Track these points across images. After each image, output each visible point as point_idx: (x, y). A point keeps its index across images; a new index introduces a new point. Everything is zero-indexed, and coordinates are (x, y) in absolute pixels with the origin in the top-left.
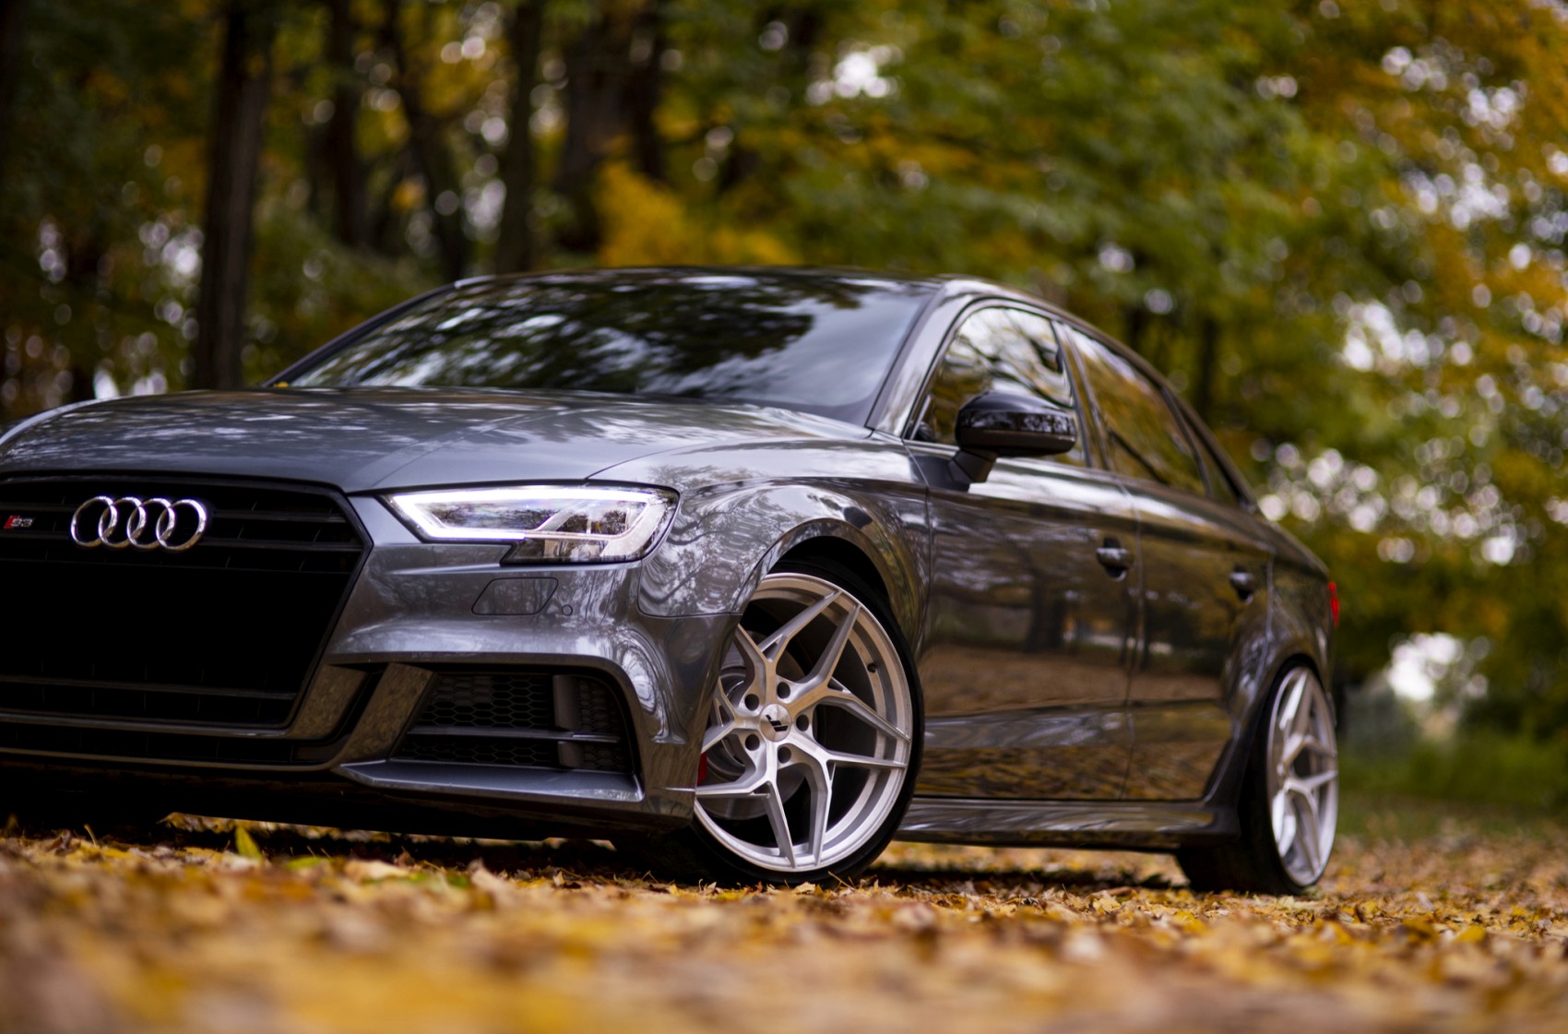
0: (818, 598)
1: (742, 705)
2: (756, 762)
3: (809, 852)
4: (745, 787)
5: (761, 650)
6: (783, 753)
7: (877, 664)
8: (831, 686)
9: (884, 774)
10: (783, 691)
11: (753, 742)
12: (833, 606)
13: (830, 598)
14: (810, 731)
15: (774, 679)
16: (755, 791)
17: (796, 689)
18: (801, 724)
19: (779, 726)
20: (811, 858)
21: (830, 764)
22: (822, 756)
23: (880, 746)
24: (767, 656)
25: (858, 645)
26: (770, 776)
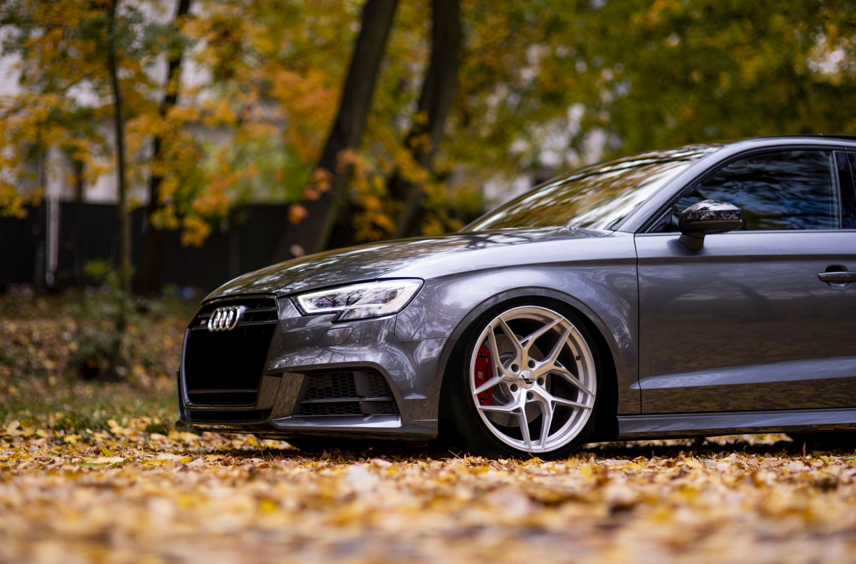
0: (551, 321)
1: (510, 369)
2: (516, 398)
3: (539, 444)
4: (509, 408)
5: (520, 343)
6: (530, 395)
7: (581, 357)
8: (556, 364)
9: (581, 410)
10: (531, 365)
11: (514, 388)
12: (559, 325)
13: (557, 321)
14: (544, 385)
15: (527, 358)
16: (514, 411)
17: (538, 364)
18: (540, 382)
19: (528, 381)
20: (540, 447)
21: (553, 402)
22: (549, 398)
23: (580, 397)
24: (524, 346)
25: (571, 346)
26: (522, 405)
